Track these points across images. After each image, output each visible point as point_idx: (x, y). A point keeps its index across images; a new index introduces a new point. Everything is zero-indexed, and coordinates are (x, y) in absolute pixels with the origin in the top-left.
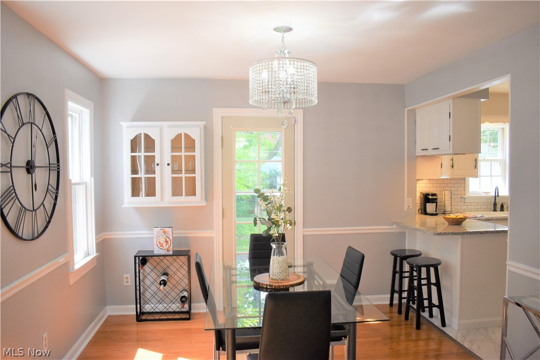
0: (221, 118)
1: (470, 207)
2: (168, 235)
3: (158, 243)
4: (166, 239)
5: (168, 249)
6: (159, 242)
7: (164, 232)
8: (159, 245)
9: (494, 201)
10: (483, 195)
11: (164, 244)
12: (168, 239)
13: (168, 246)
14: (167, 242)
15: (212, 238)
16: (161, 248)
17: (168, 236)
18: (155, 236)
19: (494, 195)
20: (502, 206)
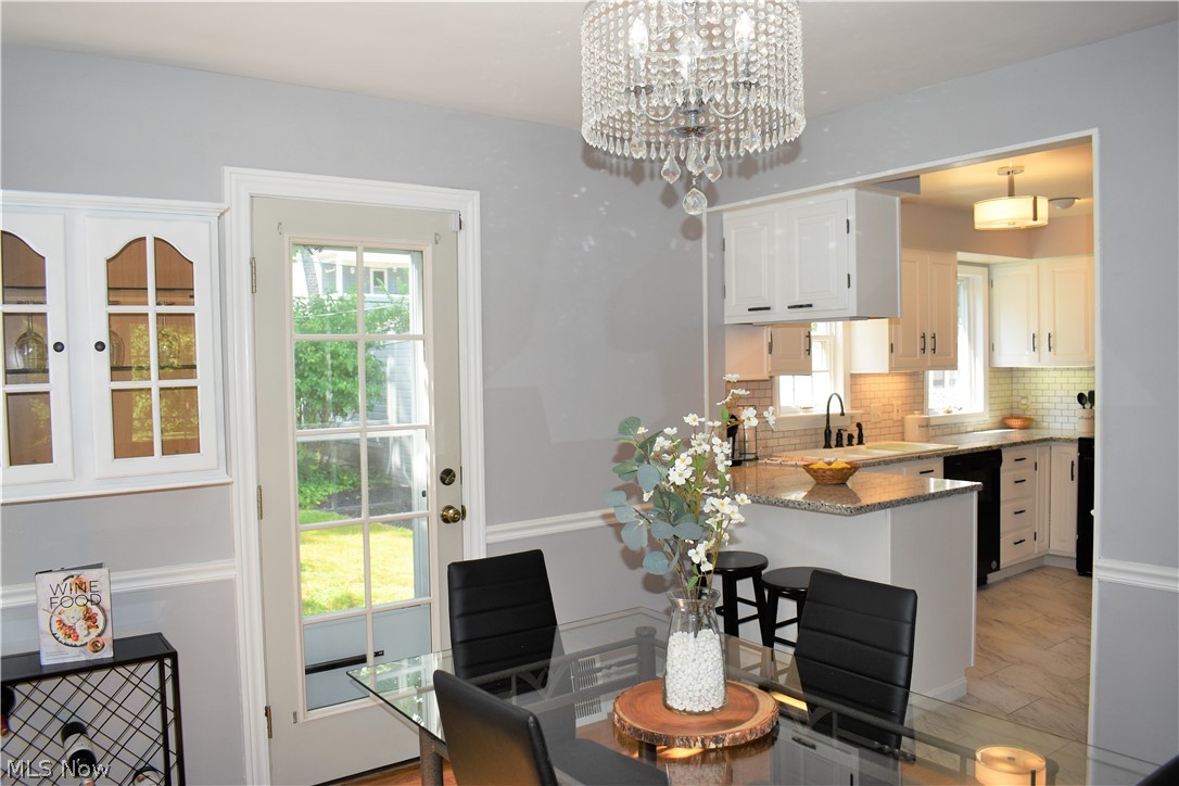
0: (248, 199)
1: (782, 442)
2: (94, 593)
3: (55, 626)
4: (88, 609)
5: (94, 644)
6: (60, 621)
7: (80, 586)
8: (60, 634)
9: (824, 426)
10: (802, 414)
11: (81, 627)
12: (95, 609)
13: (94, 632)
14: (90, 618)
15: (228, 585)
16: (70, 641)
17: (95, 598)
18: (46, 605)
19: (826, 413)
20: (839, 435)
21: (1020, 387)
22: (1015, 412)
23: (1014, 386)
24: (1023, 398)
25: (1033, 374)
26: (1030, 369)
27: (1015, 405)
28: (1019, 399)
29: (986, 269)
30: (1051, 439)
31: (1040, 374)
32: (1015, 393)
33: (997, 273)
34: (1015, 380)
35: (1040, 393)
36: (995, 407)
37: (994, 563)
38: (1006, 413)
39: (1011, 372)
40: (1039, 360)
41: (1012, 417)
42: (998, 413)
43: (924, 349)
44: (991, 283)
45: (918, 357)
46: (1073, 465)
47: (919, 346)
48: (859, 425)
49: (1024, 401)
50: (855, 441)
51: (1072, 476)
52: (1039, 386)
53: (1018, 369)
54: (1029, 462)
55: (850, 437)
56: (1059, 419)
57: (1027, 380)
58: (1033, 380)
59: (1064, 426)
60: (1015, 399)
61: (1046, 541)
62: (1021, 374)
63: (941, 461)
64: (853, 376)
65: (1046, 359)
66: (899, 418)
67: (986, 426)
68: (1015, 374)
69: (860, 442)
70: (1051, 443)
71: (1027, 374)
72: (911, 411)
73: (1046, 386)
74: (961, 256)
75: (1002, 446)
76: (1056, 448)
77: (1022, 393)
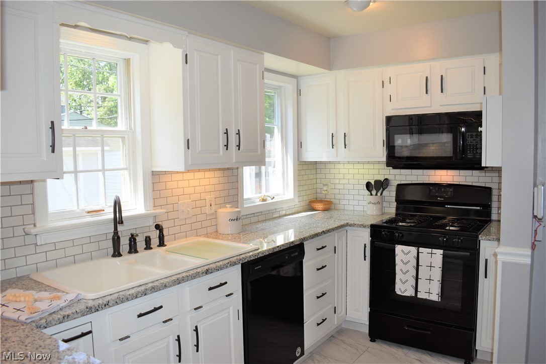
10: (88, 219)
20: (133, 240)
21: (323, 176)
22: (320, 196)
23: (319, 176)
24: (325, 185)
25: (332, 166)
26: (330, 163)
27: (319, 191)
28: (321, 186)
29: (294, 80)
30: (347, 225)
31: (337, 166)
32: (319, 181)
33: (305, 84)
34: (319, 171)
35: (337, 181)
36: (303, 193)
37: (299, 350)
38: (312, 197)
39: (315, 165)
40: (337, 156)
41: (317, 201)
42: (306, 198)
43: (227, 146)
44: (299, 92)
45: (221, 154)
46: (365, 247)
47: (222, 142)
48: (158, 227)
49: (325, 188)
50: (155, 241)
51: (365, 256)
52: (337, 176)
53: (321, 163)
54: (329, 248)
55: (148, 241)
56: (352, 202)
57: (328, 171)
58: (333, 171)
59: (356, 208)
60: (319, 186)
61: (344, 311)
62: (322, 166)
63: (238, 268)
64: (154, 173)
65: (342, 154)
66: (213, 211)
67: (296, 210)
68: (319, 166)
69: (162, 244)
70: (347, 228)
71: (328, 166)
72: (223, 205)
73: (341, 176)
74: (271, 60)
75: (305, 239)
76: (351, 232)
77: (324, 182)
